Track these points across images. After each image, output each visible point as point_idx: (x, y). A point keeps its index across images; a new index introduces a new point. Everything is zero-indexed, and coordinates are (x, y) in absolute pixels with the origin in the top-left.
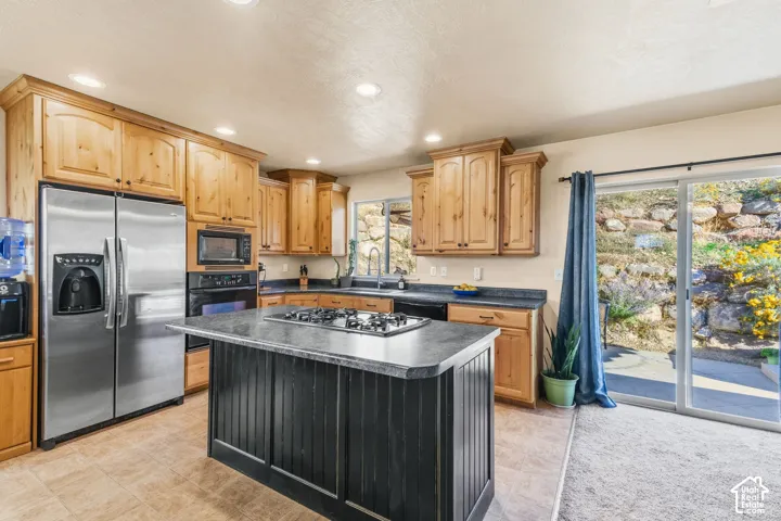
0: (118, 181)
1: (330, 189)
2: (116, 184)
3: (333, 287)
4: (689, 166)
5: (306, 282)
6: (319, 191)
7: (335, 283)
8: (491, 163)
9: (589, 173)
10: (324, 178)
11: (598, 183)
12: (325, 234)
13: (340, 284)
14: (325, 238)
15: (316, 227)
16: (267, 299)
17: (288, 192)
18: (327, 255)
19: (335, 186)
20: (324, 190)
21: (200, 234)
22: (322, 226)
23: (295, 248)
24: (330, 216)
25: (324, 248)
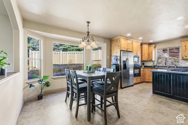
1: (152, 46)
3: (152, 67)
6: (149, 47)
10: (150, 44)
12: (150, 56)
13: (154, 67)
14: (150, 57)
15: (148, 55)
16: (142, 69)
17: (142, 48)
18: (151, 61)
19: (154, 46)
20: (150, 47)
21: (134, 57)
22: (150, 54)
23: (143, 59)
24: (152, 52)
25: (150, 59)
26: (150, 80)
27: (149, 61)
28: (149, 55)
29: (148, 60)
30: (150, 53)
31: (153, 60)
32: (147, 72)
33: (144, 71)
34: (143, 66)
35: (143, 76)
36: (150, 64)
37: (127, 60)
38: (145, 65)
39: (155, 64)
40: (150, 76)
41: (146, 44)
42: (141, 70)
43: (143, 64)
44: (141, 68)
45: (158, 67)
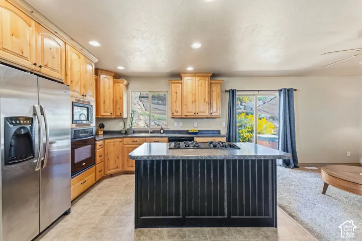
0: (35, 64)
1: (122, 83)
2: (33, 67)
3: (122, 134)
4: (259, 91)
5: (102, 133)
6: (114, 83)
7: (124, 132)
8: (207, 82)
9: (235, 90)
10: (117, 76)
11: (238, 93)
12: (118, 107)
13: (126, 133)
14: (119, 109)
15: (113, 103)
16: (98, 143)
17: (97, 81)
18: (120, 118)
19: (125, 82)
20: (118, 83)
21: (73, 104)
22: (117, 102)
23: (103, 113)
24: (123, 97)
25: (119, 114)
26: (118, 168)
27: (115, 118)
28: (117, 104)
29: (113, 117)
30: (118, 98)
31: (125, 116)
32: (111, 148)
33: (103, 146)
34: (101, 133)
35: (103, 161)
36: (117, 126)
37: (35, 114)
38: (105, 129)
39: (128, 127)
40: (118, 158)
41: (107, 72)
42: (98, 147)
43: (102, 126)
44: (95, 140)
45: (134, 132)
